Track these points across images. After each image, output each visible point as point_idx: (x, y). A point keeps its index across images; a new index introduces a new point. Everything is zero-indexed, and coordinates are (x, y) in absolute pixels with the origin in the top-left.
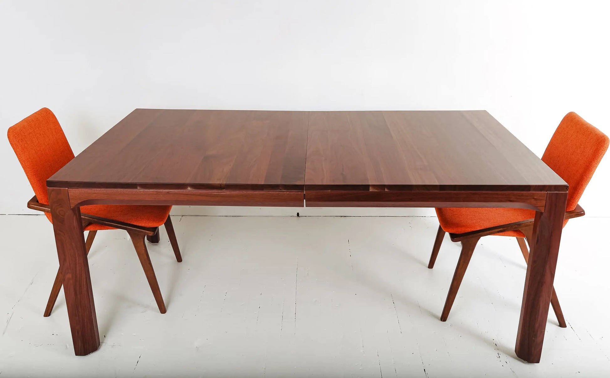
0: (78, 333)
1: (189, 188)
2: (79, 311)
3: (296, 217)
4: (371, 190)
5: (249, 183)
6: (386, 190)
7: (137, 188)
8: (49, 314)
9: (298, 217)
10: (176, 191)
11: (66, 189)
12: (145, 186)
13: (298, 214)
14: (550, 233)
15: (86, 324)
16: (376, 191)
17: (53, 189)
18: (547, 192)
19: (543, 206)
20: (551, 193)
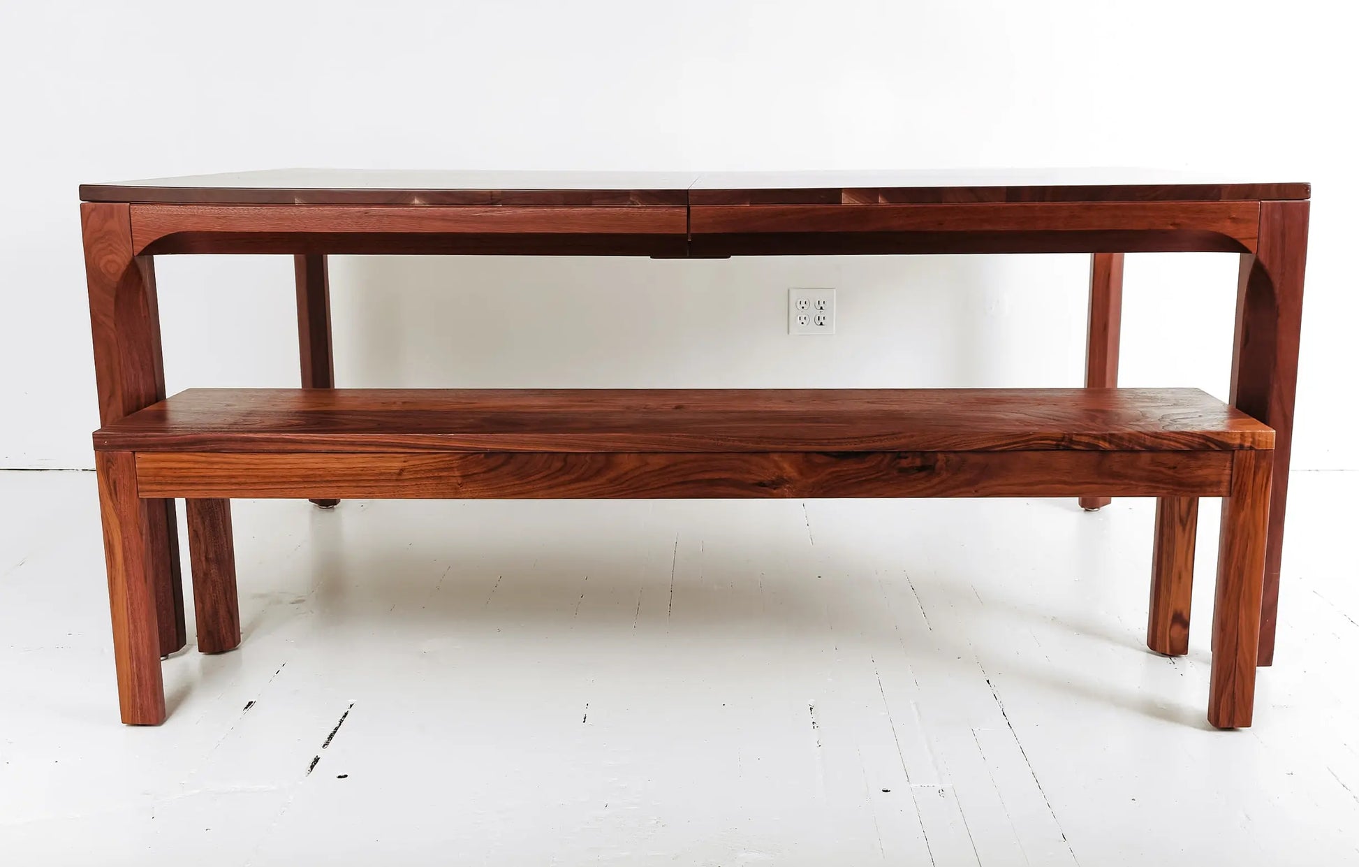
1: (416, 202)
4: (845, 199)
6: (880, 198)
7: (293, 203)
10: (386, 209)
11: (126, 206)
12: (312, 196)
16: (858, 201)
17: (96, 205)
18: (1260, 201)
19: (1255, 238)
20: (1271, 204)
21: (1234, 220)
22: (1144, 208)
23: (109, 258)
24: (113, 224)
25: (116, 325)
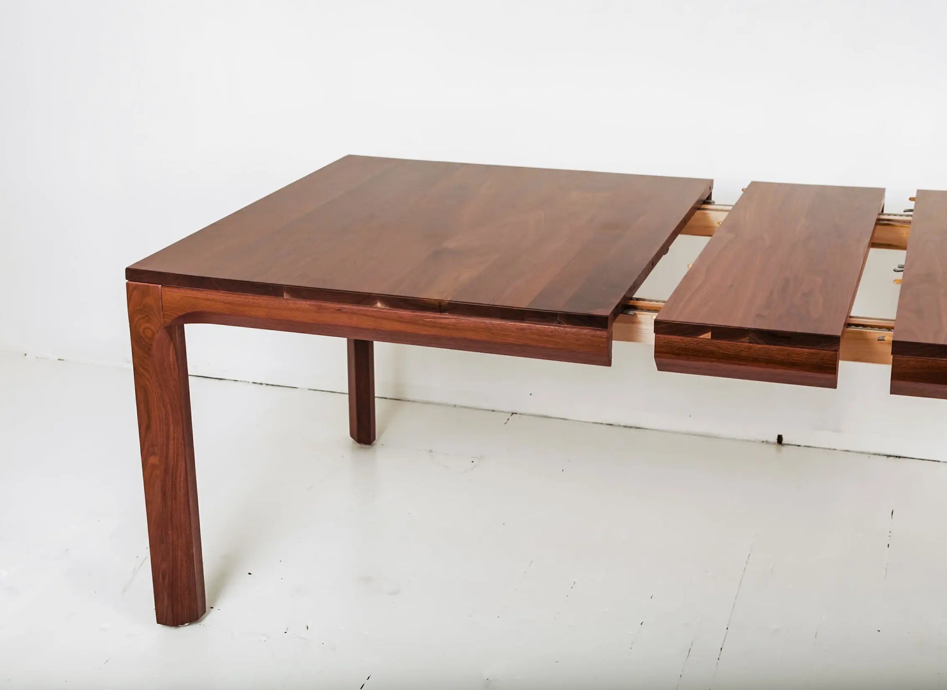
0: (164, 578)
1: (379, 305)
2: (167, 533)
3: (774, 444)
5: (498, 303)
7: (283, 296)
9: (780, 446)
10: (355, 308)
11: (158, 287)
12: (298, 292)
13: (780, 439)
15: (179, 562)
17: (137, 285)
23: (147, 325)
24: (149, 300)
25: (151, 377)
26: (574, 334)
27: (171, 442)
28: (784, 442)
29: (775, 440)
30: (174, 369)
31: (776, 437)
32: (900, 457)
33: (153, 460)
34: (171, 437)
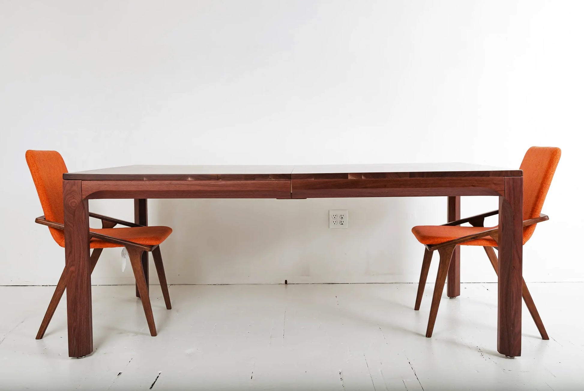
0: (74, 332)
1: (189, 179)
2: (77, 306)
3: (284, 284)
4: (350, 177)
6: (363, 177)
7: (143, 180)
8: (41, 336)
9: (286, 285)
10: (178, 182)
11: (80, 181)
12: (150, 177)
14: (513, 217)
15: (83, 322)
16: (354, 178)
17: (68, 181)
18: (504, 177)
19: (503, 191)
20: (508, 178)
21: (495, 184)
22: (461, 180)
23: (73, 200)
24: (75, 188)
25: (73, 226)
26: (277, 183)
27: (81, 259)
28: (288, 283)
29: (284, 282)
30: (84, 222)
31: (285, 281)
32: (333, 284)
33: (72, 268)
34: (81, 257)
